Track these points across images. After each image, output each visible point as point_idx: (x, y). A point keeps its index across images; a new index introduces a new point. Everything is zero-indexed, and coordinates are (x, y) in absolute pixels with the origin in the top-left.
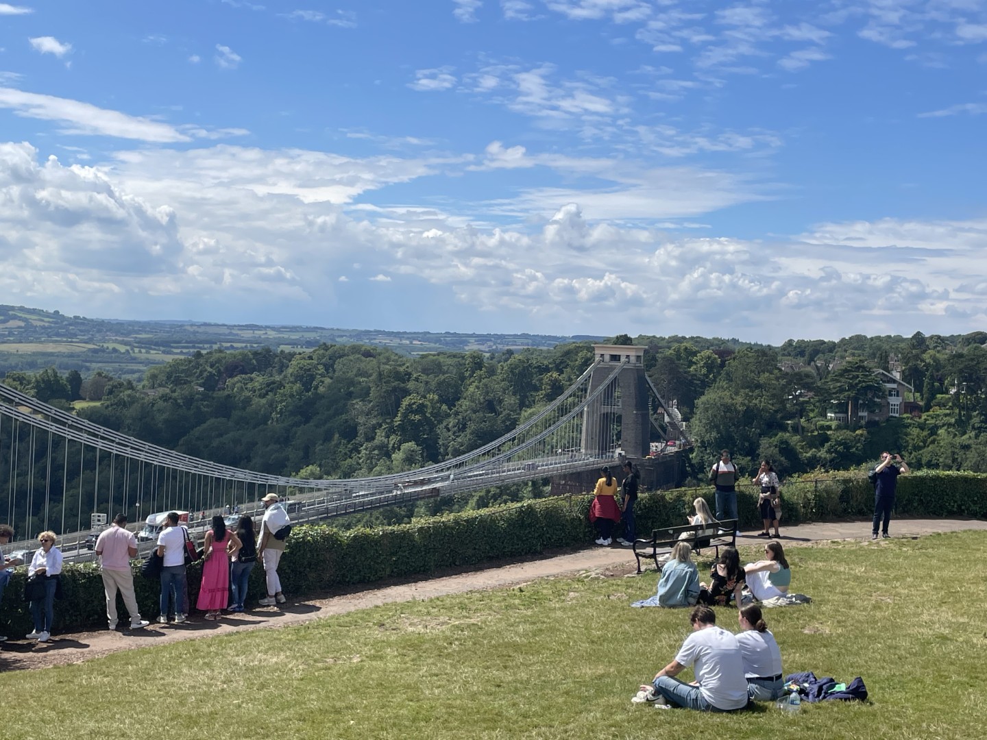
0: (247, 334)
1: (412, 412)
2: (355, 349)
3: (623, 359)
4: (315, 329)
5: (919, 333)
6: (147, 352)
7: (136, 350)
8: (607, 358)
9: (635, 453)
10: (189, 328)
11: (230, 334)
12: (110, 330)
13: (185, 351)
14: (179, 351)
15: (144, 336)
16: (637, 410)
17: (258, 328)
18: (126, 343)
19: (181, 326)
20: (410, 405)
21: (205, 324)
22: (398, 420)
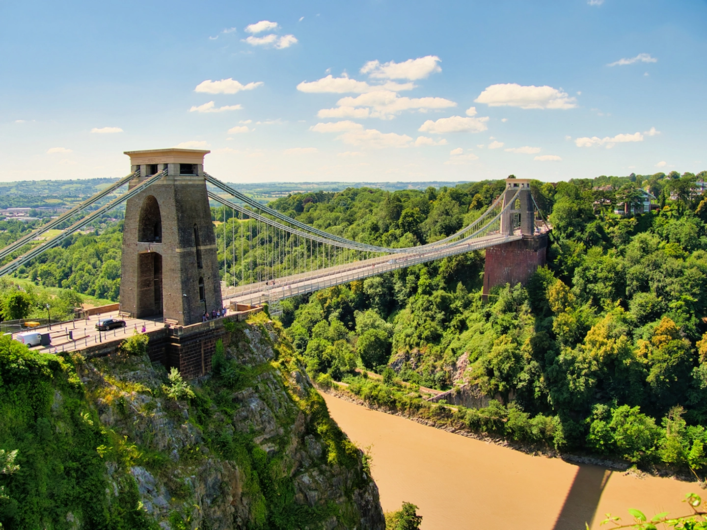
0: (304, 187)
1: (408, 216)
2: (365, 190)
3: (521, 186)
4: (335, 183)
5: (633, 174)
6: (261, 197)
7: (256, 196)
8: (512, 185)
9: (528, 233)
10: (277, 185)
11: (296, 187)
12: (243, 188)
13: (277, 195)
14: (274, 196)
15: (259, 189)
16: (528, 211)
17: (309, 183)
18: (251, 193)
19: (275, 184)
20: (406, 213)
21: (285, 183)
22: (400, 221)
